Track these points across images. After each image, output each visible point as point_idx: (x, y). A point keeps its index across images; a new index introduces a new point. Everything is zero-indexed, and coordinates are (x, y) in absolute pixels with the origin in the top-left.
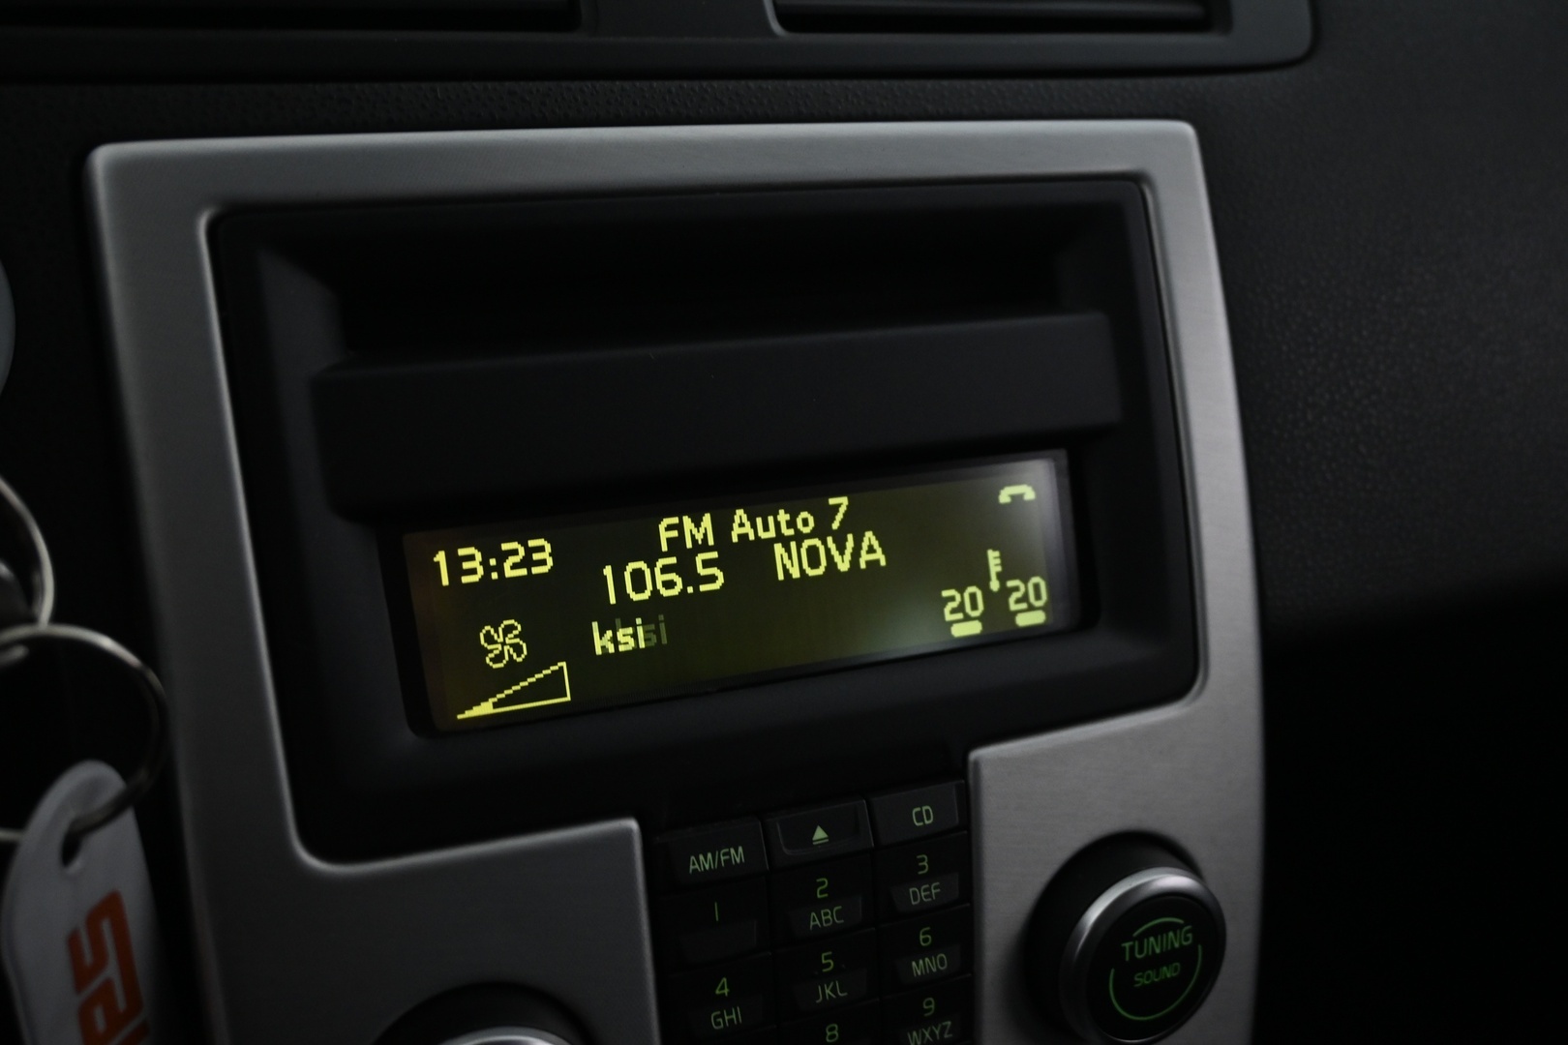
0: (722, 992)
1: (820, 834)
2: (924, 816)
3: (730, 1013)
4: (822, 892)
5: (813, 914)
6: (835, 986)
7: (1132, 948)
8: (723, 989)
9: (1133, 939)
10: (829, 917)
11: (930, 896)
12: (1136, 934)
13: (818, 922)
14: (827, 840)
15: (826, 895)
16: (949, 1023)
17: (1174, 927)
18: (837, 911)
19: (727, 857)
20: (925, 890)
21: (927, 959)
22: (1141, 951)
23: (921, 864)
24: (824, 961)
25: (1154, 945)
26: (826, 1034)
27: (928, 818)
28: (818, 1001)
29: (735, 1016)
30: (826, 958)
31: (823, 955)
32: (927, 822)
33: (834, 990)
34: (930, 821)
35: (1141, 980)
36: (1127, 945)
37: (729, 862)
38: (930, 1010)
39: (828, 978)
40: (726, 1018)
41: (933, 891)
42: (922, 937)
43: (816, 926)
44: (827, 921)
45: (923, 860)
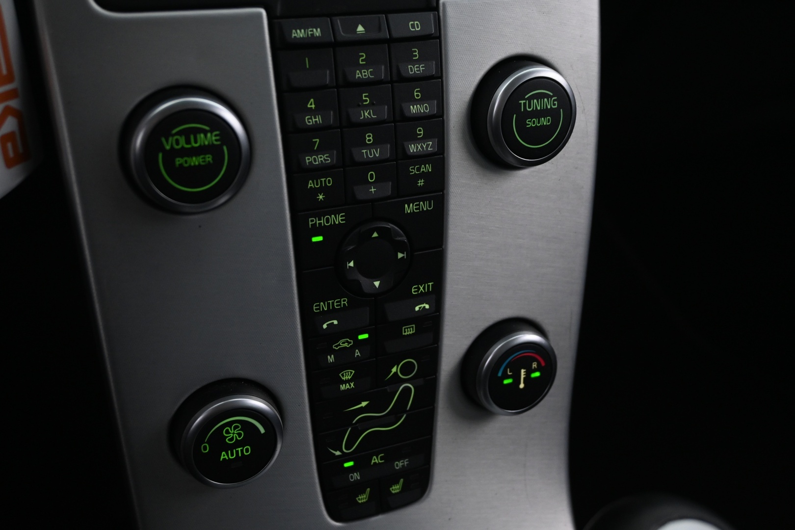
0: (311, 106)
1: (360, 28)
2: (415, 26)
3: (315, 118)
4: (362, 61)
5: (358, 71)
6: (370, 112)
7: (525, 104)
8: (311, 105)
9: (526, 99)
10: (366, 74)
11: (419, 70)
12: (526, 97)
13: (360, 75)
14: (364, 32)
15: (364, 63)
16: (431, 143)
17: (548, 96)
18: (370, 71)
19: (312, 33)
20: (417, 67)
21: (418, 106)
22: (530, 107)
23: (414, 54)
24: (364, 98)
25: (536, 105)
26: (366, 139)
27: (418, 27)
28: (361, 118)
29: (318, 119)
30: (365, 96)
31: (364, 95)
32: (417, 29)
33: (369, 114)
34: (419, 29)
35: (530, 123)
36: (522, 102)
37: (312, 35)
38: (421, 134)
39: (366, 107)
40: (314, 120)
41: (421, 69)
42: (415, 94)
43: (359, 77)
44: (365, 75)
45: (415, 51)
